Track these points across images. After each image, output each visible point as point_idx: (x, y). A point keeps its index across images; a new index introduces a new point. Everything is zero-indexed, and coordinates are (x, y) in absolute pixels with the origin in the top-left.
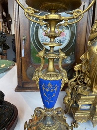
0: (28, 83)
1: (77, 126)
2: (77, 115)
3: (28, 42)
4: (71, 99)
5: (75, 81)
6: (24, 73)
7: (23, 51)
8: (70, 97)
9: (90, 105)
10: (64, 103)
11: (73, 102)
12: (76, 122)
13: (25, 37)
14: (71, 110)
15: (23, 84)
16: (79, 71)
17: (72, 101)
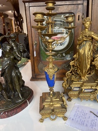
0: (39, 75)
1: (71, 101)
2: (70, 93)
3: (38, 46)
5: (71, 72)
6: (36, 67)
7: (35, 53)
9: (79, 88)
10: (63, 87)
12: (70, 98)
13: (36, 42)
14: (67, 91)
15: (36, 76)
16: (73, 66)
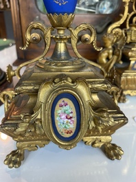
2: (126, 76)
4: (113, 54)
8: (111, 51)
11: (118, 58)
12: (121, 93)
17: (115, 57)
